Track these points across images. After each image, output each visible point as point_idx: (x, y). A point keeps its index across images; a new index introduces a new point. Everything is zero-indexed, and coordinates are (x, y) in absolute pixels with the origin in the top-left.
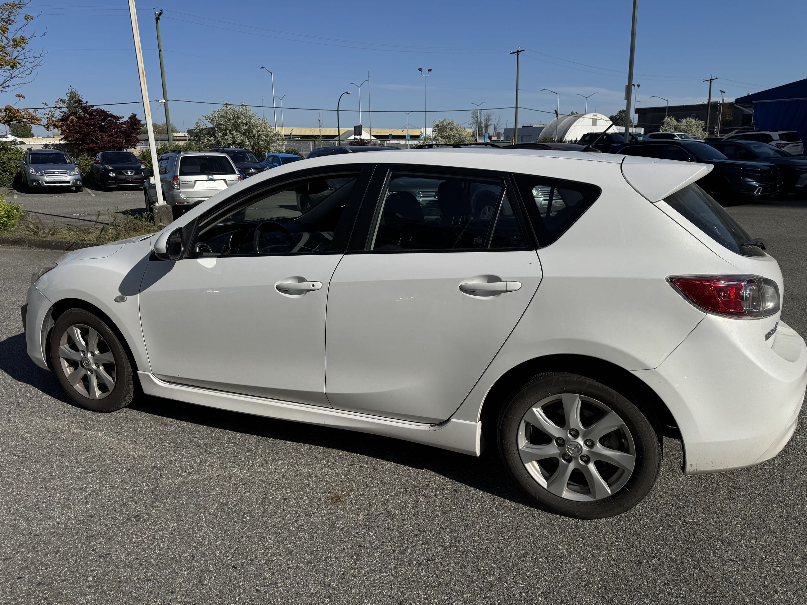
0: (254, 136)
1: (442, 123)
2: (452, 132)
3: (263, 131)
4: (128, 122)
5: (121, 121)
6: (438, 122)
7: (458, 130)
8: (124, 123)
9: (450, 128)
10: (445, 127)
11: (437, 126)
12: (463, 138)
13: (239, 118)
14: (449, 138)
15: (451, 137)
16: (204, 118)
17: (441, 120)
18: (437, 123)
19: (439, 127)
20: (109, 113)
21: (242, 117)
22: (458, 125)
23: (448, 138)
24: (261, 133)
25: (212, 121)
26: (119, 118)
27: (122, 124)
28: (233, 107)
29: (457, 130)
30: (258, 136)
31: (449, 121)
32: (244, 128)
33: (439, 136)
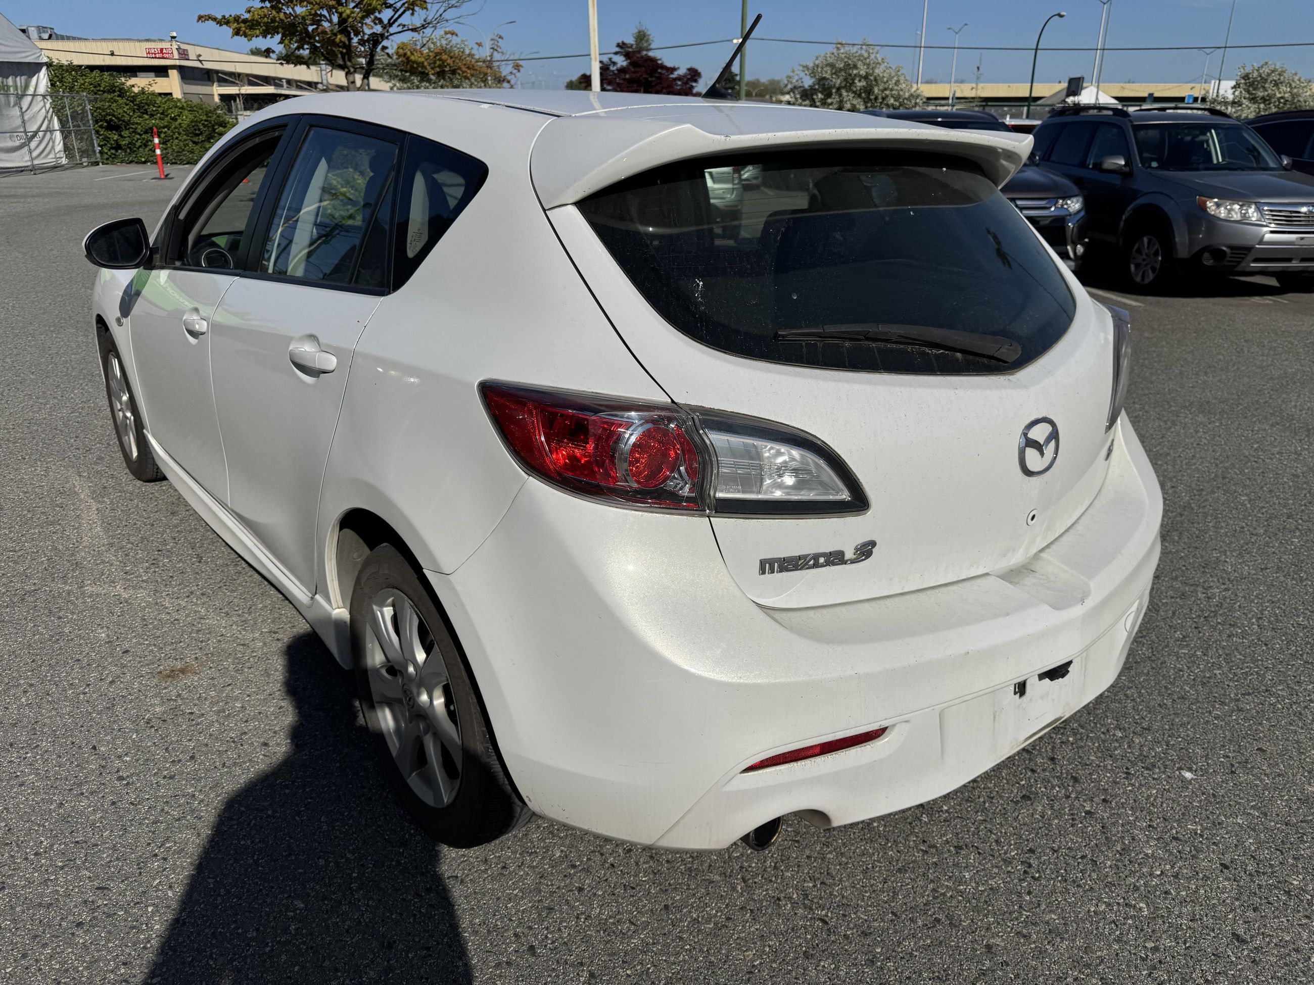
0: (876, 99)
1: (1257, 70)
2: (1278, 89)
3: (892, 90)
4: (684, 76)
5: (675, 75)
6: (1248, 69)
7: (1293, 85)
8: (679, 78)
9: (1275, 81)
10: (1262, 78)
11: (1246, 77)
12: (1299, 101)
13: (855, 67)
14: (1267, 102)
15: (1273, 100)
16: (801, 68)
17: (1256, 65)
18: (1247, 71)
19: (1249, 79)
20: (659, 62)
21: (859, 64)
22: (1296, 74)
23: (1264, 103)
24: (887, 92)
25: (813, 74)
26: (673, 69)
27: (675, 79)
28: (847, 48)
29: (1290, 85)
30: (883, 99)
31: (1275, 65)
32: (860, 84)
33: (1245, 98)
